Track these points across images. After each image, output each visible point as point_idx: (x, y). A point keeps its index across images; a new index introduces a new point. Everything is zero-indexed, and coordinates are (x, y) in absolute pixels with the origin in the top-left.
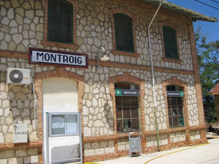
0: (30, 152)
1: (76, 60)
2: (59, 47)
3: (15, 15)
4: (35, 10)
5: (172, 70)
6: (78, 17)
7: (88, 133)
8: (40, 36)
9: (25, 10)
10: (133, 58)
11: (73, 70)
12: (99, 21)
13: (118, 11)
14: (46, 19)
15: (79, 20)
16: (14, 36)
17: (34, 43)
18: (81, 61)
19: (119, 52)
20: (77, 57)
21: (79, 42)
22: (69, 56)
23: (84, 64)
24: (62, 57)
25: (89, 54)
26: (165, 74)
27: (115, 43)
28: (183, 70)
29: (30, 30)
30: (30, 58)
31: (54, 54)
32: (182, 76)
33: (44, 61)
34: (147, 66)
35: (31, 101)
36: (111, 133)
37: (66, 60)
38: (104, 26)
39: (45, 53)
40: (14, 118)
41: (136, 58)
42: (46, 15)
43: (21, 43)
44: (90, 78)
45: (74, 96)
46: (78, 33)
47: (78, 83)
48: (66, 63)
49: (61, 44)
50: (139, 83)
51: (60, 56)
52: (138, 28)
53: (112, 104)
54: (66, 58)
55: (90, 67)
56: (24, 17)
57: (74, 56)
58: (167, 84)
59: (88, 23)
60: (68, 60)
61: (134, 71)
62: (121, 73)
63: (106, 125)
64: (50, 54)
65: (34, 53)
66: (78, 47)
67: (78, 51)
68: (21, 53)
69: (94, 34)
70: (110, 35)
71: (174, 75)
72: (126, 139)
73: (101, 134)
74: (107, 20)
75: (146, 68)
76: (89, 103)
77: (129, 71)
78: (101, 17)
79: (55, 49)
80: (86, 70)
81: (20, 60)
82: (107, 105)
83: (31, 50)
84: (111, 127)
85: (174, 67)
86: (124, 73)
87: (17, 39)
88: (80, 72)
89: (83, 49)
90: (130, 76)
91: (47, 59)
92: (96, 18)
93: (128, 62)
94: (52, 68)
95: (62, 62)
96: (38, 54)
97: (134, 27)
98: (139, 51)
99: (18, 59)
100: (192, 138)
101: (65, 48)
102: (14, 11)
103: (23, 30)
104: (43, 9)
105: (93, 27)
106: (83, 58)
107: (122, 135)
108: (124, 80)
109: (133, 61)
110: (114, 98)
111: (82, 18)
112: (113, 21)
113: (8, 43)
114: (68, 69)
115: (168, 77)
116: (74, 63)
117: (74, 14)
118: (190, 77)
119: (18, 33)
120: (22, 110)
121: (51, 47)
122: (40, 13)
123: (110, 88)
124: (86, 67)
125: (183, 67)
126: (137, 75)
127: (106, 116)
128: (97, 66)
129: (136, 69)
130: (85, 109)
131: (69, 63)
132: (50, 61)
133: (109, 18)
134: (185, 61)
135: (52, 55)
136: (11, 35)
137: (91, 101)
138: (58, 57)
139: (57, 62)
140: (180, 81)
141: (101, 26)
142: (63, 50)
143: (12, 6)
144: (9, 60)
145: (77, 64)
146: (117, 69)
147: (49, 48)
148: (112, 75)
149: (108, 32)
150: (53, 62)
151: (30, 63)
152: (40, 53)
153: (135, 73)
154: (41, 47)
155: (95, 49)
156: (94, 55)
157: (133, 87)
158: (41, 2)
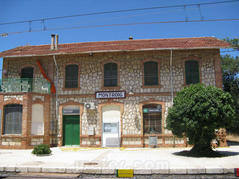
0: (96, 140)
1: (118, 95)
2: (110, 89)
3: (89, 77)
4: (98, 72)
6: (121, 70)
7: (125, 133)
8: (100, 85)
9: (93, 73)
11: (118, 100)
12: (134, 69)
13: (147, 60)
14: (103, 75)
15: (121, 72)
16: (88, 87)
17: (97, 89)
18: (122, 95)
19: (147, 86)
20: (120, 93)
21: (120, 84)
22: (115, 93)
24: (111, 94)
25: (127, 90)
27: (144, 82)
29: (95, 83)
30: (95, 97)
31: (107, 93)
33: (102, 97)
34: (169, 93)
35: (96, 116)
36: (139, 133)
37: (114, 95)
38: (137, 72)
39: (102, 93)
40: (89, 124)
41: (160, 88)
42: (103, 74)
43: (92, 90)
44: (127, 104)
45: (118, 113)
46: (121, 80)
47: (120, 107)
48: (113, 97)
49: (110, 87)
50: (161, 104)
51: (110, 94)
52: (162, 68)
53: (140, 117)
54: (113, 94)
55: (127, 97)
56: (93, 77)
57: (118, 93)
59: (127, 72)
60: (115, 95)
61: (158, 97)
62: (147, 99)
63: (136, 129)
64: (105, 93)
65: (97, 94)
66: (120, 87)
67: (120, 90)
68: (91, 94)
69: (130, 79)
70: (141, 77)
73: (133, 134)
74: (139, 68)
75: (167, 94)
76: (126, 117)
77: (154, 97)
78: (135, 67)
79: (108, 90)
80: (125, 100)
81: (91, 98)
82: (137, 118)
83: (96, 92)
84: (140, 130)
86: (149, 99)
87: (90, 88)
88: (121, 101)
89: (124, 88)
90: (154, 100)
91: (104, 96)
92: (132, 68)
93: (153, 91)
94: (106, 100)
95: (111, 97)
96: (99, 94)
97: (159, 68)
98: (162, 83)
99: (90, 97)
101: (113, 89)
102: (88, 75)
103: (92, 83)
104: (101, 71)
105: (130, 74)
106: (123, 93)
108: (149, 103)
109: (157, 90)
110: (142, 114)
111: (123, 70)
112: (143, 67)
113: (86, 91)
114: (115, 100)
116: (118, 97)
117: (118, 69)
119: (90, 85)
120: (92, 121)
121: (106, 90)
122: (100, 73)
124: (125, 98)
126: (160, 99)
127: (136, 124)
128: (132, 97)
129: (159, 96)
130: (124, 120)
131: (115, 97)
132: (105, 97)
133: (141, 67)
135: (106, 94)
136: (87, 87)
137: (128, 116)
138: (109, 94)
139: (109, 97)
141: (135, 73)
142: (112, 90)
143: (87, 73)
144: (87, 98)
145: (120, 97)
146: (144, 97)
147: (105, 90)
148: (141, 101)
149: (140, 75)
150: (107, 97)
151: (96, 99)
152: (100, 93)
154: (101, 90)
155: (130, 87)
158: (100, 67)
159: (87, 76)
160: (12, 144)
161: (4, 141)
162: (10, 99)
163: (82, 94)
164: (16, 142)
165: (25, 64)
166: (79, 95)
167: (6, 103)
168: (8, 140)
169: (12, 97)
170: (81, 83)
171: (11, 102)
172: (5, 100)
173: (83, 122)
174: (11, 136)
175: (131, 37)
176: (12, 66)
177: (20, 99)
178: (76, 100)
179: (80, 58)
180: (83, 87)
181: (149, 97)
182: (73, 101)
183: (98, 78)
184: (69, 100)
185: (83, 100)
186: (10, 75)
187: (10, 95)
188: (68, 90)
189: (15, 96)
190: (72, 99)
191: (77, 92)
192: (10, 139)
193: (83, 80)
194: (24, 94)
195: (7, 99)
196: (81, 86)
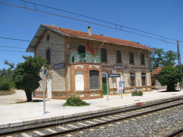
0: (115, 91)
1: (122, 67)
2: (119, 64)
5: (143, 68)
7: (125, 86)
8: (116, 61)
9: (112, 55)
10: (134, 66)
13: (130, 51)
15: (122, 56)
19: (131, 64)
21: (122, 62)
23: (124, 68)
25: (125, 65)
26: (141, 70)
27: (130, 61)
28: (146, 68)
29: (114, 60)
30: (114, 68)
32: (145, 70)
34: (137, 67)
36: (129, 86)
40: (112, 83)
41: (134, 65)
43: (112, 64)
44: (125, 72)
46: (122, 60)
47: (123, 73)
50: (135, 73)
52: (135, 56)
53: (129, 79)
56: (112, 57)
58: (141, 72)
62: (131, 70)
63: (128, 84)
65: (115, 66)
66: (123, 63)
68: (112, 66)
69: (125, 59)
70: (129, 59)
71: (143, 70)
72: (132, 88)
75: (137, 68)
77: (133, 69)
78: (127, 54)
80: (124, 70)
82: (128, 79)
84: (130, 85)
85: (143, 67)
87: (112, 63)
89: (123, 64)
90: (133, 71)
91: (117, 67)
93: (132, 67)
94: (118, 70)
98: (135, 63)
99: (112, 68)
100: (148, 89)
103: (112, 60)
104: (116, 54)
105: (125, 57)
106: (124, 66)
107: (131, 87)
108: (132, 72)
110: (130, 77)
112: (129, 55)
113: (110, 64)
114: (121, 70)
115: (142, 71)
117: (121, 54)
118: (148, 70)
120: (114, 81)
121: (118, 64)
122: (115, 55)
123: (129, 74)
124: (124, 69)
125: (146, 67)
127: (128, 82)
128: (126, 69)
130: (124, 80)
133: (128, 54)
134: (146, 65)
136: (111, 62)
137: (125, 78)
139: (119, 68)
140: (145, 72)
141: (127, 57)
142: (120, 65)
143: (110, 54)
146: (130, 69)
148: (129, 71)
151: (114, 69)
153: (134, 70)
154: (116, 64)
155: (126, 64)
156: (126, 65)
157: (133, 74)
158: (115, 52)
159: (110, 56)
160: (96, 95)
161: (91, 94)
162: (92, 67)
163: (109, 66)
164: (97, 94)
165: (80, 43)
166: (108, 66)
167: (91, 70)
168: (93, 93)
169: (93, 65)
170: (108, 60)
171: (93, 69)
172: (90, 67)
173: (110, 81)
174: (96, 90)
175: (102, 34)
176: (72, 43)
177: (97, 67)
178: (106, 69)
179: (107, 45)
180: (109, 62)
181: (132, 69)
182: (105, 69)
183: (114, 57)
184: (104, 69)
185: (109, 69)
186: (71, 49)
187: (92, 65)
188: (103, 63)
189: (95, 65)
190: (105, 68)
191: (106, 64)
192: (94, 92)
193: (109, 58)
194: (100, 64)
195: (91, 67)
196: (108, 61)
